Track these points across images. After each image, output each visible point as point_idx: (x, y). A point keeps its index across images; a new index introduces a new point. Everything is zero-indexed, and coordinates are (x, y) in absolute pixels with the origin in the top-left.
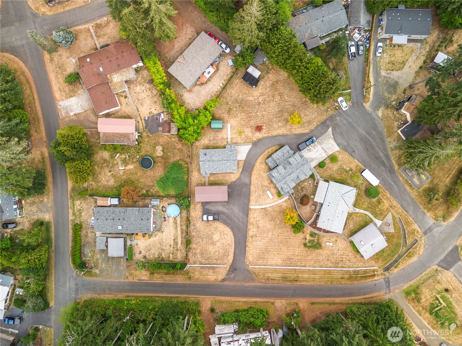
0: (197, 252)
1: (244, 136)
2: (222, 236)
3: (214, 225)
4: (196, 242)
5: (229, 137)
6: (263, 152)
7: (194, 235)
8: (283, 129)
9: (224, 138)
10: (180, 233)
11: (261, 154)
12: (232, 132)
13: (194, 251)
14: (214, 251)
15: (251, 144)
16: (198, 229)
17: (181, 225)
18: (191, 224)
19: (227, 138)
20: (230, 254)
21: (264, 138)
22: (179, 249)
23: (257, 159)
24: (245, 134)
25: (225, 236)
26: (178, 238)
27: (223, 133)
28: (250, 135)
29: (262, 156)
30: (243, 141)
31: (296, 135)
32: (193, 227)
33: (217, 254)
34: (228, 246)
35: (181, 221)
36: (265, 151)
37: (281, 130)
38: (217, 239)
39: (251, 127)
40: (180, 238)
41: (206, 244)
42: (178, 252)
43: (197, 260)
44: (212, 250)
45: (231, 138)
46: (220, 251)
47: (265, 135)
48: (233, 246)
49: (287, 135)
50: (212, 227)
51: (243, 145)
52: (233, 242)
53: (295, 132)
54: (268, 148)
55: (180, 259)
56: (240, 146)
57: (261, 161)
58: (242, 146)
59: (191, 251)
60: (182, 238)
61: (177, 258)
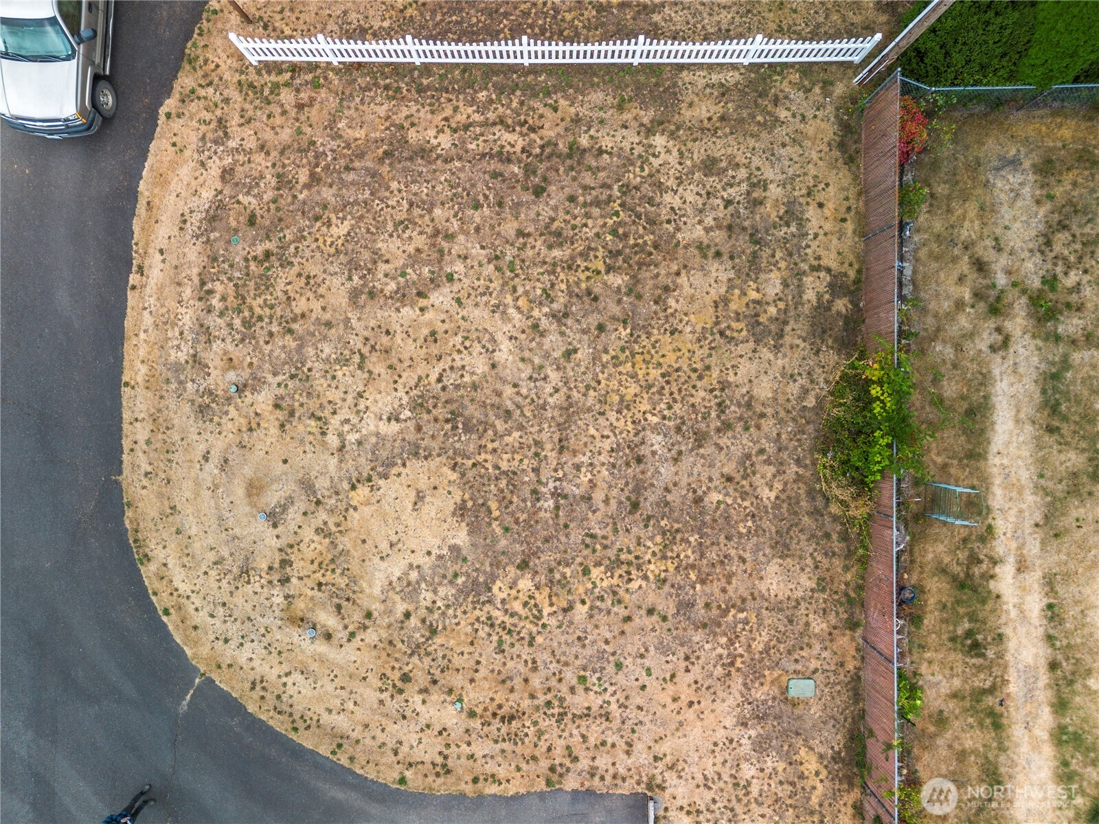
0: (720, 272)
2: (314, 545)
3: (450, 716)
4: (739, 443)
7: (782, 548)
10: (1005, 581)
13: (773, 284)
14: (441, 298)
16: (711, 649)
17: (996, 722)
18: (835, 739)
20: (194, 254)
22: (1018, 322)
25: (268, 542)
26: (1030, 502)
32: (801, 688)
33: (390, 246)
34: (220, 379)
35: (993, 776)
38: (394, 489)
40: (998, 497)
41: (569, 410)
42: (1032, 270)
43: (719, 148)
44: (478, 315)
46: (338, 290)
48: (135, 369)
50: (476, 696)
55: (992, 147)
59: (814, 288)
60: (976, 506)
61: (1047, 169)
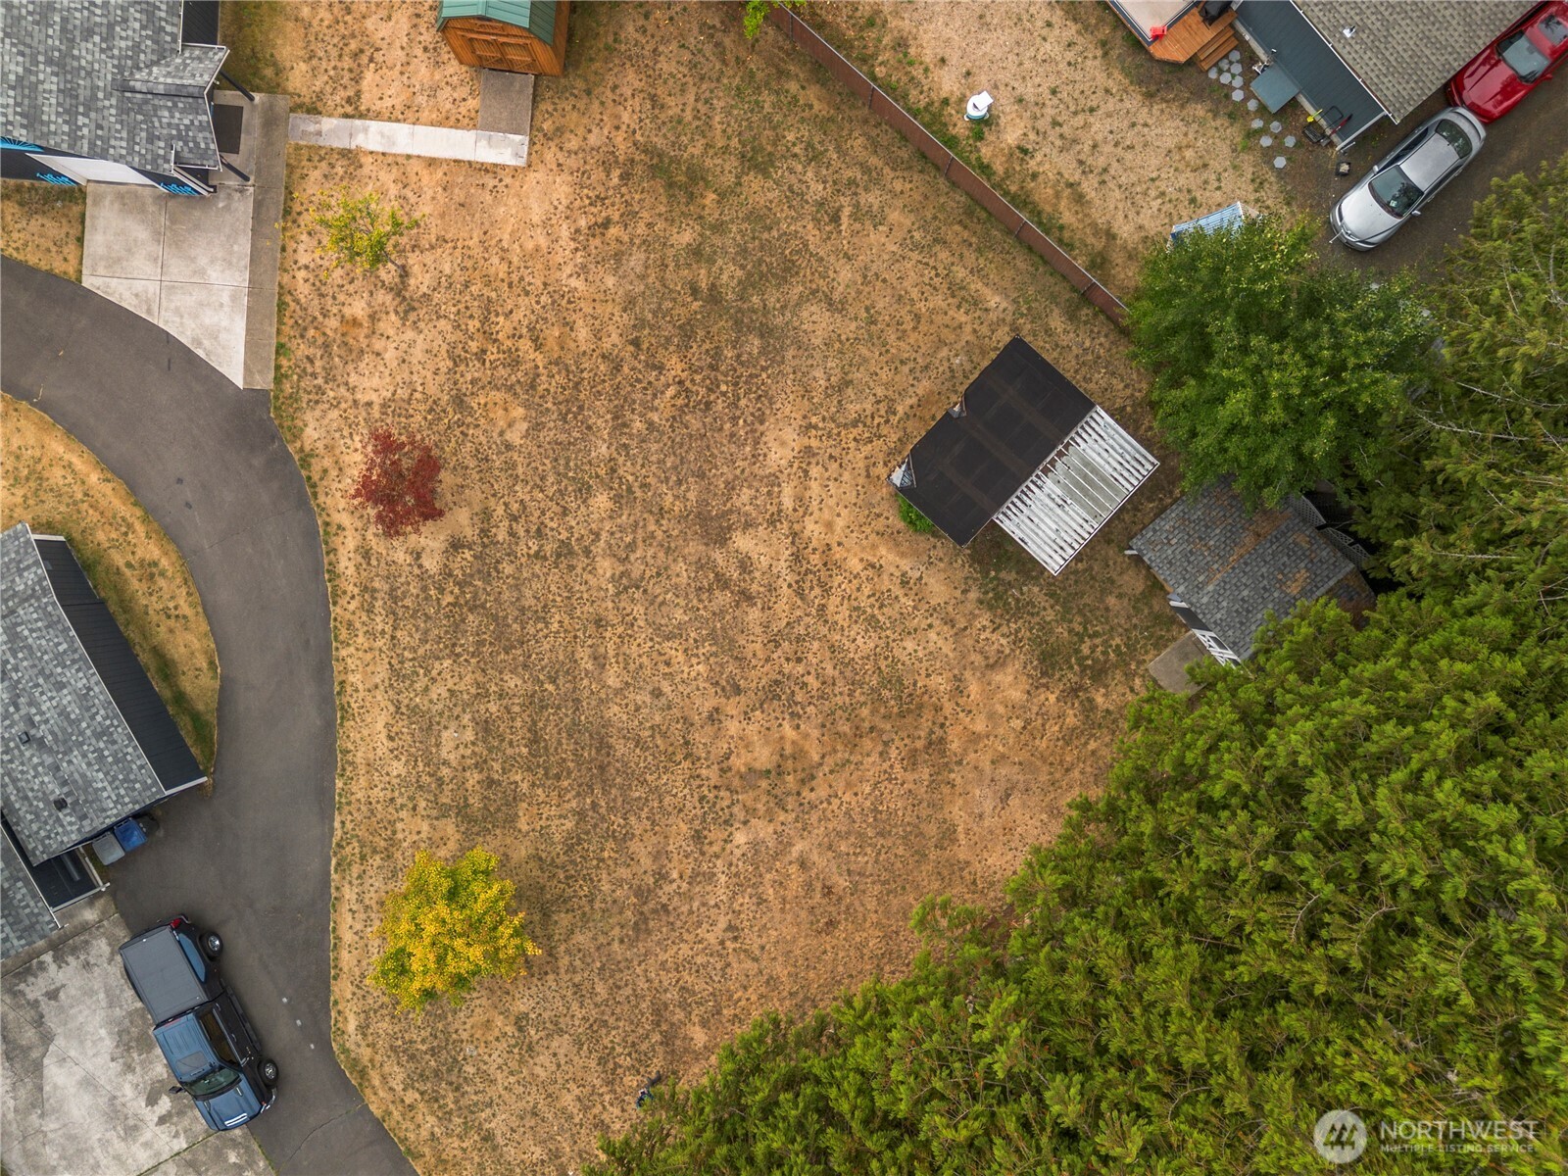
1: (358, 308)
5: (372, 136)
6: (150, 513)
8: (398, 768)
9: (369, 77)
11: (134, 490)
12: (429, 181)
15: (264, 381)
19: (355, 110)
21: (314, 539)
23: (76, 431)
24: (389, 324)
27: (422, 72)
28: (372, 384)
29: (110, 495)
30: (303, 290)
31: (322, 903)
36: (169, 533)
37: (383, 745)
39: (459, 401)
45: (351, 156)
47: (346, 563)
49: (325, 803)
51: (255, 288)
53: (349, 894)
54: (194, 572)
56: (244, 246)
57: (57, 477)
58: (241, 279)
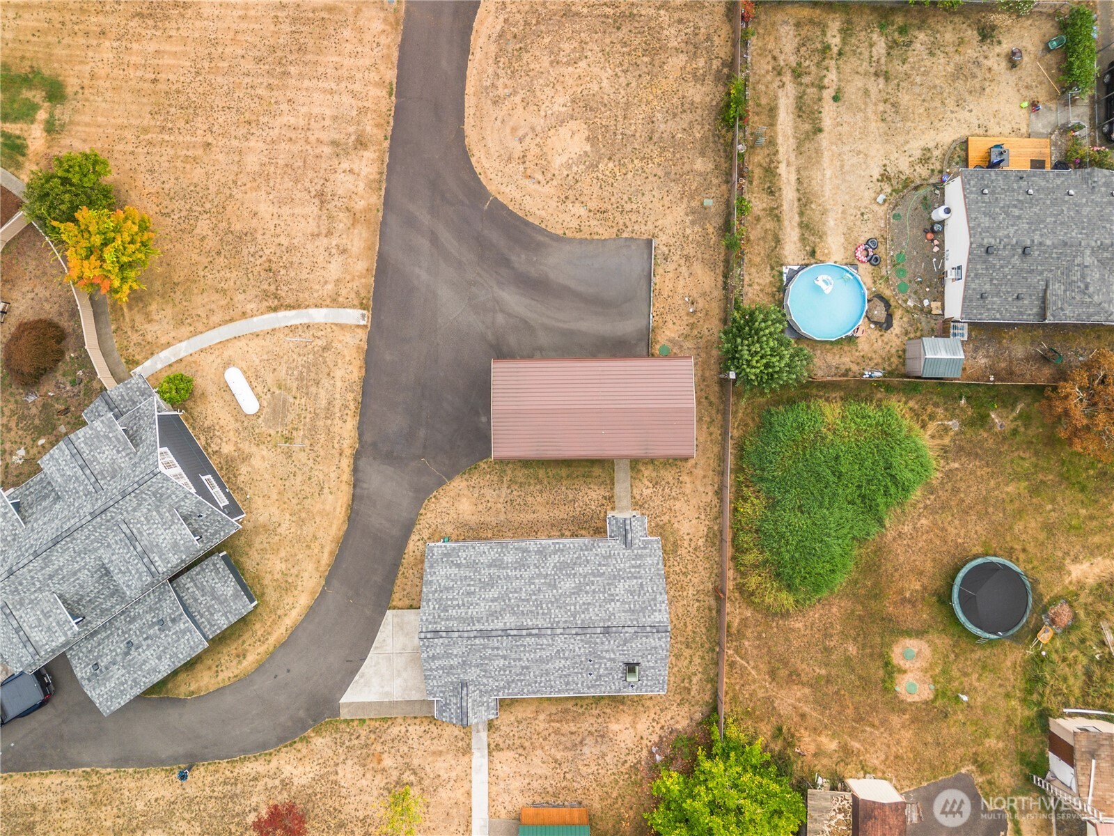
0: (683, 57)
1: (388, 762)
2: (534, 150)
3: (582, 211)
4: (688, 117)
5: (479, 759)
6: (272, 655)
7: (702, 154)
8: (140, 806)
9: (509, 754)
10: (782, 169)
11: (283, 645)
12: (459, 794)
13: (701, 62)
14: (583, 64)
15: (344, 714)
16: (676, 189)
17: (778, 219)
18: (718, 221)
19: (493, 749)
20: (493, 48)
21: (263, 748)
22: (787, 78)
23: (312, 611)
24: (380, 781)
25: (518, 150)
26: (792, 142)
27: (516, 784)
28: (348, 774)
29: (280, 632)
30: (395, 731)
31: (65, 764)
32: (708, 202)
33: (566, 47)
34: (501, 91)
35: (777, 240)
36: (261, 667)
37: (152, 795)
38: (564, 131)
39: (341, 825)
40: (780, 140)
41: (628, 104)
42: (793, 60)
43: (683, 15)
44: (596, 70)
45: (467, 750)
46: (546, 61)
47: (251, 767)
48: (470, 88)
49: (121, 762)
50: (593, 205)
51: (394, 704)
52: (469, 111)
53: (71, 781)
54: (243, 681)
55: (779, 17)
56: (415, 696)
57: (288, 599)
58: (397, 696)
59: (716, 64)
60: (772, 142)
61: (798, 25)
